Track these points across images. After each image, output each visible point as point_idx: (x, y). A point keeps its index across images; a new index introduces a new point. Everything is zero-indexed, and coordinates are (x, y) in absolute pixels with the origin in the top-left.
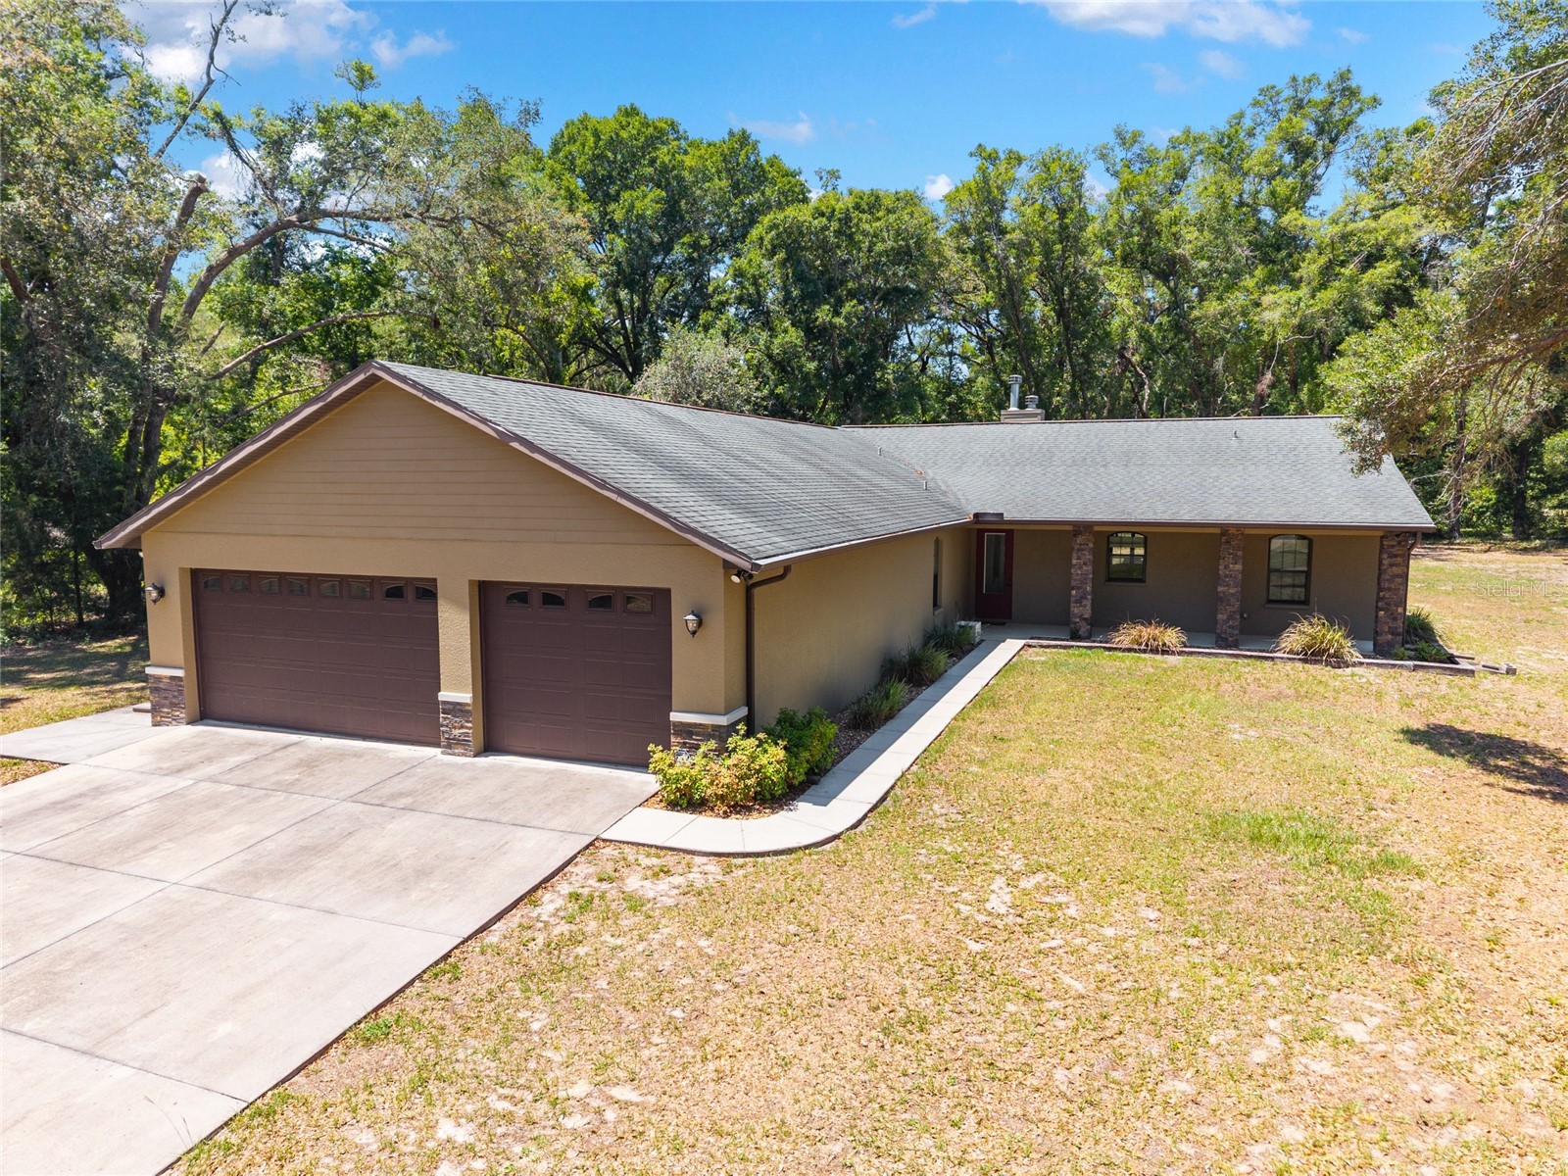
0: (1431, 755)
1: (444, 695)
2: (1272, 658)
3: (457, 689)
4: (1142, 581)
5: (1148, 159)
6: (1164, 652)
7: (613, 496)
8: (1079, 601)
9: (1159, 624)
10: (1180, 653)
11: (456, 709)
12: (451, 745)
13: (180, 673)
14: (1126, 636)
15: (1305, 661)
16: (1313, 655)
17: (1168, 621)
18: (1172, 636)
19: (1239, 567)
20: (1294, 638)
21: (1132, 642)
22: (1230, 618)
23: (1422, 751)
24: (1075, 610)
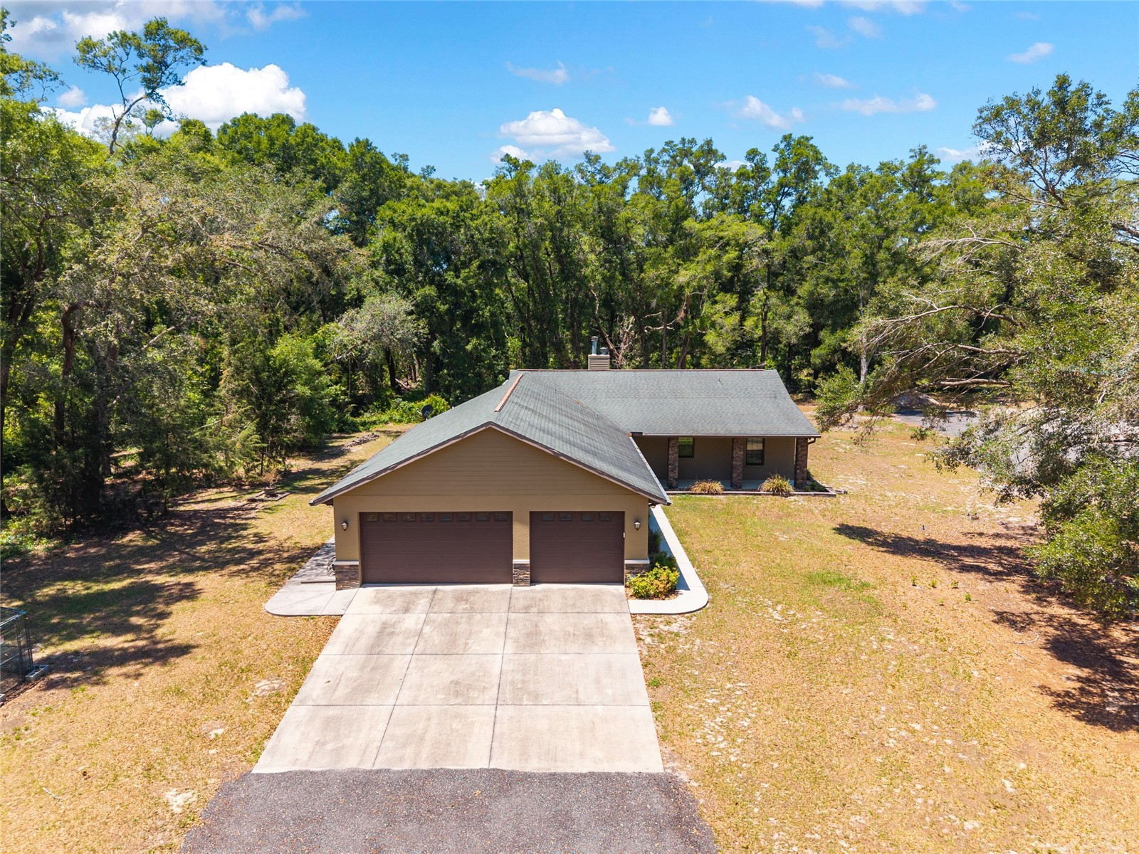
0: (848, 540)
1: (515, 561)
2: (760, 494)
3: (521, 558)
4: (692, 457)
5: (605, 172)
6: (717, 494)
7: (607, 478)
8: (672, 471)
9: (712, 481)
10: (723, 494)
11: (521, 567)
12: (517, 583)
13: (357, 563)
14: (698, 488)
15: (773, 495)
16: (778, 491)
17: (715, 478)
18: (717, 486)
19: (742, 453)
20: (767, 485)
21: (702, 490)
22: (738, 475)
23: (842, 538)
24: (671, 475)
